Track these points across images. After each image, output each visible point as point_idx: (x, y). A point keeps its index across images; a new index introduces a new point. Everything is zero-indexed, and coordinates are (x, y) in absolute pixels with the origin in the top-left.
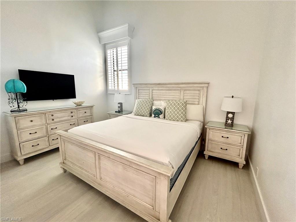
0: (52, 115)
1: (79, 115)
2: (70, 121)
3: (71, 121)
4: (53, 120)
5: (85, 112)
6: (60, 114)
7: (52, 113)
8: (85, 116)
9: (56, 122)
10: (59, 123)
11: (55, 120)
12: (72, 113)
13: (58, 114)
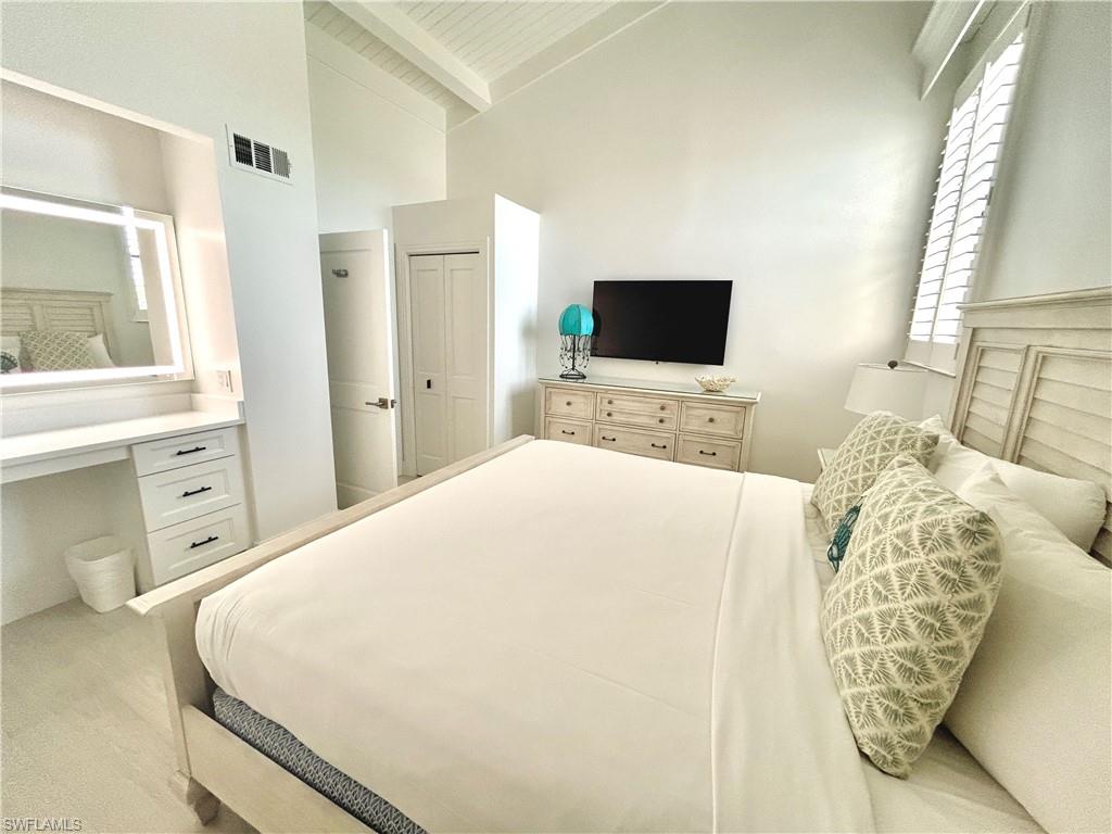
0: (610, 402)
1: (686, 423)
2: (651, 433)
3: (657, 434)
4: (609, 415)
5: (711, 420)
6: (631, 404)
7: (611, 396)
8: (708, 434)
9: (614, 424)
10: (621, 429)
11: (616, 417)
12: (663, 408)
13: (626, 403)
